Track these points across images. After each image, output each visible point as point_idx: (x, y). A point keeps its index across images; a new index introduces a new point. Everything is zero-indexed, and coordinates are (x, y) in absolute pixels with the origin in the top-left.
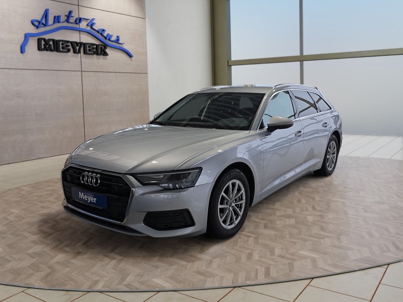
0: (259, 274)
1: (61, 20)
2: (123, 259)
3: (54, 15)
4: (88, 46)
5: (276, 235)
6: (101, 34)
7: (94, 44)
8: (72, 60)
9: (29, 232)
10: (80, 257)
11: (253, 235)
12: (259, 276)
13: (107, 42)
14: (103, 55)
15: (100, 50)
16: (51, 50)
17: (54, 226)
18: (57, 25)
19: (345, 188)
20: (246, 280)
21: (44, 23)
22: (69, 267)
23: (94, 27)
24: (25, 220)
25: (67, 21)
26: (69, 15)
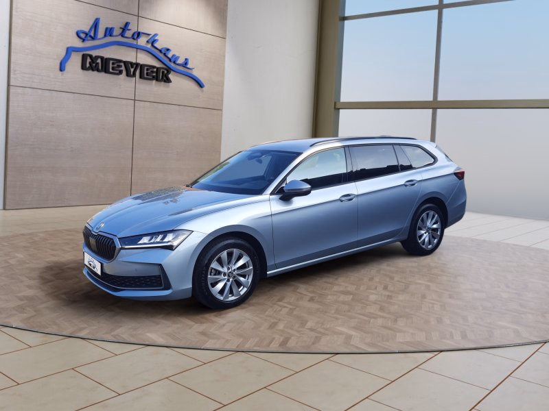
1: (115, 33)
3: (105, 27)
4: (146, 68)
5: (318, 309)
6: (165, 54)
7: (154, 67)
8: (123, 85)
12: (272, 344)
13: (172, 65)
14: (165, 81)
15: (161, 75)
16: (98, 70)
18: (109, 39)
20: (255, 346)
21: (92, 34)
23: (156, 45)
25: (122, 35)
26: (125, 28)
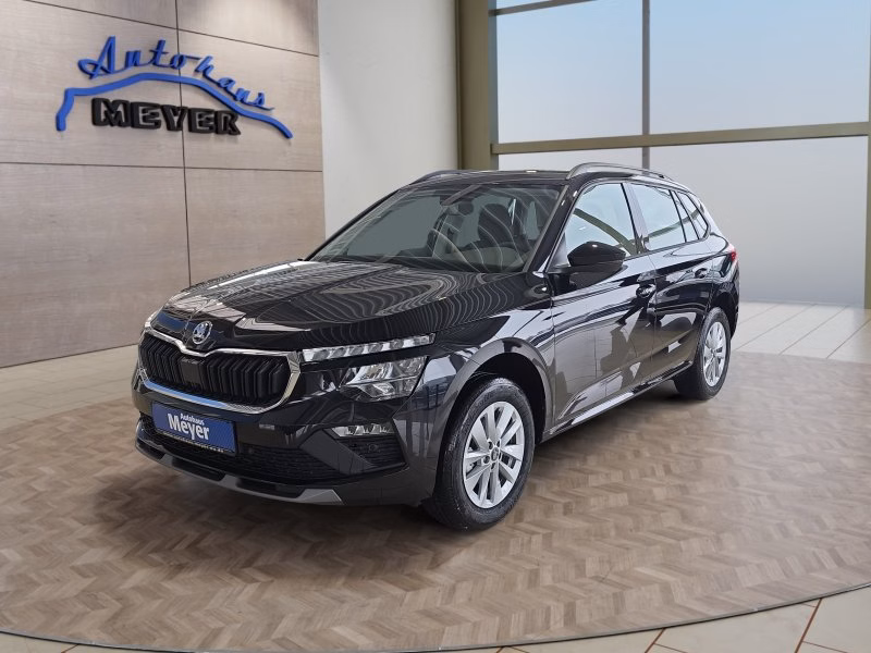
0: (552, 617)
1: (142, 61)
2: (272, 581)
3: (126, 51)
4: (197, 114)
5: (588, 531)
6: (226, 89)
7: (209, 111)
8: (164, 143)
9: (76, 519)
10: (182, 576)
11: (541, 530)
12: (552, 622)
13: (238, 105)
14: (230, 133)
15: (222, 123)
16: (120, 124)
17: (127, 505)
18: (133, 71)
19: (733, 423)
20: (526, 632)
22: (159, 598)
23: (211, 75)
24: (69, 492)
25: (154, 62)
26: (158, 50)
